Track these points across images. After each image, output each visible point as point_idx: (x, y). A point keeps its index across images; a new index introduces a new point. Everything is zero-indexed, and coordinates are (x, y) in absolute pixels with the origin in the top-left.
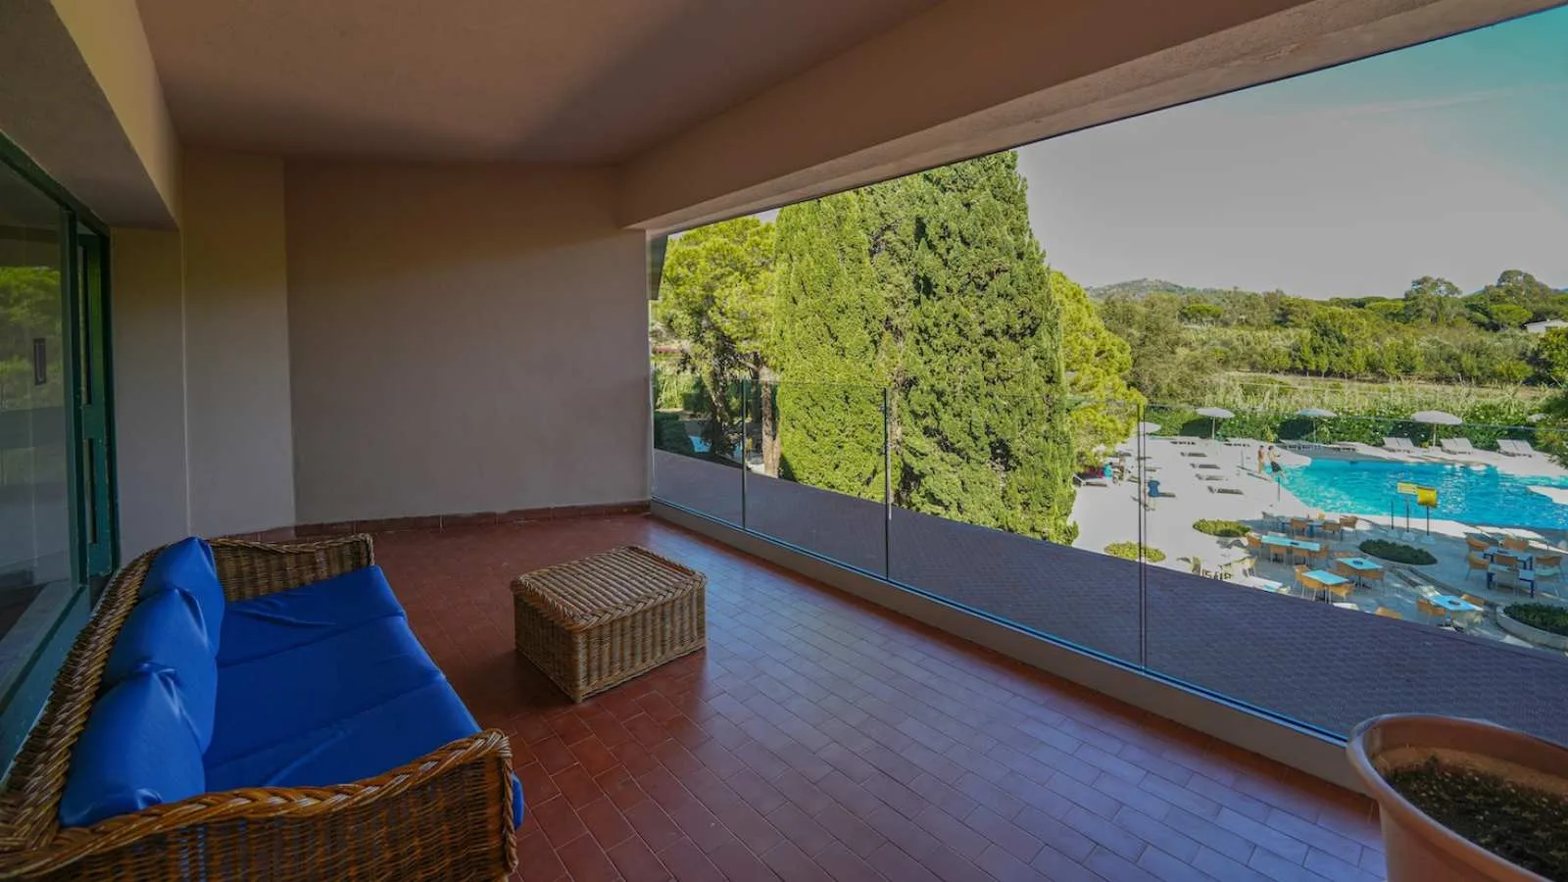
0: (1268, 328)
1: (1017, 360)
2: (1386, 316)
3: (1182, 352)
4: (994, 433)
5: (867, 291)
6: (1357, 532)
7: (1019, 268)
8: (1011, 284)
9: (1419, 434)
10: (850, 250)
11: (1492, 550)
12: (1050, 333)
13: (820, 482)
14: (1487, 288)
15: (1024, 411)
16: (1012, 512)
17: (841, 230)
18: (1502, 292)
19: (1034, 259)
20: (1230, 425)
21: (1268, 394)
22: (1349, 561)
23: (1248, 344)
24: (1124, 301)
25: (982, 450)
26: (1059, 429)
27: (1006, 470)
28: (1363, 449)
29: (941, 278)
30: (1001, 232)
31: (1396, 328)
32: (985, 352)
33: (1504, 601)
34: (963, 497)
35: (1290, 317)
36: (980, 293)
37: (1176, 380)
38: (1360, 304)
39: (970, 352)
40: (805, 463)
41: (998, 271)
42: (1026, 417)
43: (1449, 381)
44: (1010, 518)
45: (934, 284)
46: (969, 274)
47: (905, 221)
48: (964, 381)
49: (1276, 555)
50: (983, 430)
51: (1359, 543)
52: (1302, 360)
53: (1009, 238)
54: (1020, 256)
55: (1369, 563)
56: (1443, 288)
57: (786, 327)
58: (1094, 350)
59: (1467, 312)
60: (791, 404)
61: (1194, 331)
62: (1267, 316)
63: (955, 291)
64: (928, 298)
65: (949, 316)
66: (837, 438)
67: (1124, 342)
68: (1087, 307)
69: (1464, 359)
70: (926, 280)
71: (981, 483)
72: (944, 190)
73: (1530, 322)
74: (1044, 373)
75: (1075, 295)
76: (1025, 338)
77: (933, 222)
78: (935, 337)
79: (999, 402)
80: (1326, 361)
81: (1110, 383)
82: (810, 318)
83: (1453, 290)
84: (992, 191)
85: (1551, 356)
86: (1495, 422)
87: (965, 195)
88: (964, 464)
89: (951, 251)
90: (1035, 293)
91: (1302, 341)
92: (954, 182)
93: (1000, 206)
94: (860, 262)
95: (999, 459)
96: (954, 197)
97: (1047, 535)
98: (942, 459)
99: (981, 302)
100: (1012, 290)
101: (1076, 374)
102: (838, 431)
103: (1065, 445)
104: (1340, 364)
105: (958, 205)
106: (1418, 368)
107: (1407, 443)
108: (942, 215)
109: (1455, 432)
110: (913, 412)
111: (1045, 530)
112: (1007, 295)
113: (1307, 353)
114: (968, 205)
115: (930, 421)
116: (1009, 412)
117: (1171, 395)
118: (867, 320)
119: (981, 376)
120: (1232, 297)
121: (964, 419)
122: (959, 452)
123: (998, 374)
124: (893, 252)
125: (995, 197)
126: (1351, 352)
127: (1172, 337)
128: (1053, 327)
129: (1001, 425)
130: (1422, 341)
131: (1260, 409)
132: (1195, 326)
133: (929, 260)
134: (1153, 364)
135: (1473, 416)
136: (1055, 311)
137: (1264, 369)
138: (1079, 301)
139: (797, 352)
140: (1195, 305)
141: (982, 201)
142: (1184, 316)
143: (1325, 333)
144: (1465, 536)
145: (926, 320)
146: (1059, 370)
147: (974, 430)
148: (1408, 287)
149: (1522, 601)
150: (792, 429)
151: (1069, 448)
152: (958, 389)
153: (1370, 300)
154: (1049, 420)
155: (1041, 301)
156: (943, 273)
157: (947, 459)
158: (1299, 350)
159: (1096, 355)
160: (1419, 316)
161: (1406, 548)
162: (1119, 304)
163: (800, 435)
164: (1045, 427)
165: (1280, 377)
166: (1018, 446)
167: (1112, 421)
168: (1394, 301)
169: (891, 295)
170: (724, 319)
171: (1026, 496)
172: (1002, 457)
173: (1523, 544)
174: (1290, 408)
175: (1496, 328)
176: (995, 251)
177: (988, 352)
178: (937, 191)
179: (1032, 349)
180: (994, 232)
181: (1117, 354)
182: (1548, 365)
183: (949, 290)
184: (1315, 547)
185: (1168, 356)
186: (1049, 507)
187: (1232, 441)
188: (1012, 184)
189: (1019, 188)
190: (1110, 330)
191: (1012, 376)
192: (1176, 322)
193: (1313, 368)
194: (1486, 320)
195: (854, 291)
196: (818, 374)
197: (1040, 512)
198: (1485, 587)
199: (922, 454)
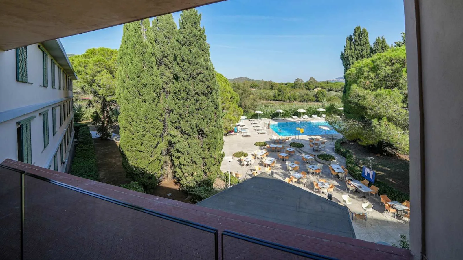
0: (269, 90)
1: (206, 102)
2: (291, 87)
3: (251, 96)
4: (199, 127)
5: (155, 78)
6: (289, 141)
7: (206, 72)
8: (204, 78)
9: (299, 114)
10: (148, 63)
11: (314, 142)
12: (216, 93)
13: (136, 150)
14: (308, 81)
15: (208, 119)
16: (205, 152)
17: (144, 56)
18: (310, 82)
19: (211, 70)
20: (262, 115)
21: (270, 107)
22: (288, 149)
23: (265, 94)
24: (238, 83)
25: (195, 133)
26: (219, 124)
27: (203, 138)
28: (289, 119)
29: (181, 75)
30: (201, 61)
31: (293, 90)
32: (195, 100)
33: (317, 154)
34: (189, 149)
35: (273, 87)
36: (194, 80)
37: (250, 104)
38: (286, 84)
39: (191, 100)
40: (129, 144)
41: (200, 73)
42: (209, 121)
43: (302, 102)
44: (204, 154)
45: (179, 77)
46: (191, 74)
47: (171, 55)
48: (189, 110)
49: (273, 150)
50: (195, 126)
51: (289, 144)
52: (276, 97)
53: (203, 62)
54: (207, 69)
55: (292, 149)
56: (301, 81)
57: (121, 92)
58: (230, 97)
59: (305, 86)
60: (124, 121)
61: (254, 90)
62: (269, 87)
63: (186, 79)
64: (177, 82)
65: (184, 88)
66: (143, 133)
67: (238, 94)
68: (228, 85)
69: (305, 96)
70: (176, 75)
71: (195, 144)
72: (183, 45)
73: (315, 88)
74: (214, 106)
75: (225, 81)
76: (209, 95)
77: (179, 56)
78: (179, 95)
79: (200, 117)
80: (280, 98)
81: (234, 106)
82: (131, 88)
83: (302, 81)
84: (198, 47)
85: (318, 96)
86: (311, 111)
87: (189, 48)
88: (189, 138)
89: (184, 66)
90: (212, 81)
91: (276, 93)
92: (186, 43)
93: (200, 52)
94: (152, 68)
95: (201, 135)
96: (186, 48)
97: (215, 158)
98: (182, 137)
99: (194, 83)
100: (204, 79)
101: (225, 104)
102: (142, 131)
103: (220, 128)
104: (283, 98)
105: (187, 50)
106: (297, 99)
107: (296, 117)
108: (182, 54)
109: (304, 114)
110: (171, 121)
111: (215, 156)
112: (203, 81)
113: (277, 96)
114: (190, 51)
115: (177, 124)
116: (203, 119)
117: (249, 108)
118: (155, 89)
119: (194, 108)
120: (262, 82)
121: (189, 123)
122: (187, 134)
123: (200, 107)
124: (166, 65)
125: (199, 49)
126: (285, 95)
127: (249, 93)
128: (217, 91)
129: (201, 124)
130: (298, 92)
131: (268, 111)
132: (254, 89)
133: (177, 69)
134: (245, 100)
135: (308, 110)
136: (217, 86)
137: (269, 100)
138: (226, 83)
139: (126, 101)
140: (254, 84)
141: (195, 50)
142: (252, 87)
143: (280, 91)
144: (309, 139)
145: (176, 89)
146: (219, 105)
147: (192, 126)
148: (295, 80)
149: (320, 153)
150: (124, 131)
151: (222, 129)
152: (187, 113)
153: (288, 83)
154: (216, 121)
155: (213, 83)
156: (182, 73)
157: (183, 137)
158: (275, 95)
159: (231, 98)
160: (297, 87)
161: (299, 144)
162: (236, 84)
163: (128, 133)
164: (215, 123)
165: (272, 102)
166: (206, 131)
167: (234, 117)
168: (292, 84)
169: (166, 80)
170: (100, 88)
171: (209, 146)
172: (202, 134)
173: (318, 140)
174: (274, 110)
175: (309, 90)
176: (199, 66)
177: (196, 100)
178: (180, 46)
179: (210, 99)
180: (198, 60)
181: (236, 97)
182: (318, 97)
183: (184, 79)
184: (281, 146)
185: (248, 98)
186: (216, 149)
187: (263, 119)
188: (204, 45)
189: (207, 47)
190: (234, 91)
191: (204, 108)
192: (250, 89)
193: (278, 99)
194: (308, 88)
195: (150, 78)
196: (134, 110)
197: (213, 151)
198: (313, 151)
199: (174, 136)
